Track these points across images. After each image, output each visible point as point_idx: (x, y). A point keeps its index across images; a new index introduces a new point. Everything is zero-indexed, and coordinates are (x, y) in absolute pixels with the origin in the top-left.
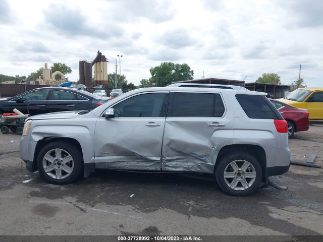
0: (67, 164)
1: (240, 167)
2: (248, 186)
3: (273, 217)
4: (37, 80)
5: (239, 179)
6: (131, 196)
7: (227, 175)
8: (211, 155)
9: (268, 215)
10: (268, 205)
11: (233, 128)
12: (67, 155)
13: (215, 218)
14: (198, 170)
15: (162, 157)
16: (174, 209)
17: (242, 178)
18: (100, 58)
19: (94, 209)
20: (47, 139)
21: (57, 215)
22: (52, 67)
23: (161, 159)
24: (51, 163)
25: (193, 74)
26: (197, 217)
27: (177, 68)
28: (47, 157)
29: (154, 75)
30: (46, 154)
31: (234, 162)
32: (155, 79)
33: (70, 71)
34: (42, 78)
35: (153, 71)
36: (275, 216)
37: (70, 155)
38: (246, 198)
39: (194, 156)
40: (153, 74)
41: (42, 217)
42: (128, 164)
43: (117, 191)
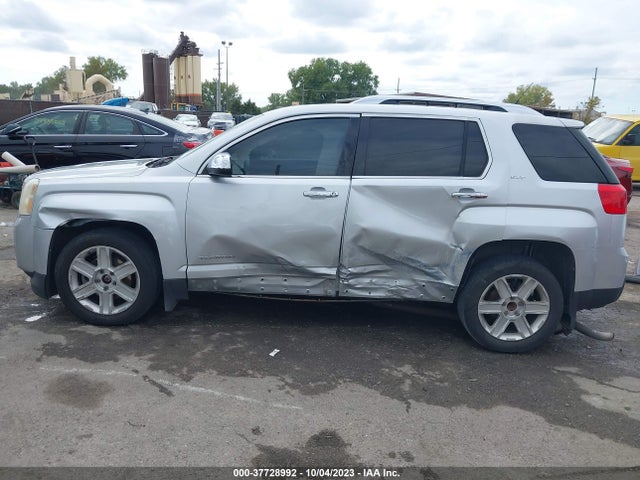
0: (124, 281)
1: (514, 289)
2: (530, 331)
3: (593, 404)
4: (56, 92)
5: (512, 316)
6: (272, 354)
7: (485, 308)
8: (452, 264)
9: (580, 400)
10: (577, 375)
11: (506, 203)
12: (124, 260)
13: (465, 407)
14: (420, 296)
15: (340, 266)
16: (370, 384)
17: (517, 314)
18: (186, 48)
19: (190, 388)
20: (75, 225)
21: (107, 403)
22: (86, 66)
23: (338, 272)
24: (87, 279)
25: (376, 83)
26: (425, 406)
27: (346, 70)
28: (79, 265)
29: (298, 85)
30: (76, 259)
31: (503, 278)
32: (300, 92)
33: (123, 75)
34: (66, 89)
35: (294, 77)
36: (596, 402)
37: (130, 262)
38: (525, 357)
39: (413, 265)
40: (294, 83)
41: (69, 409)
42: (263, 283)
43: (240, 342)
